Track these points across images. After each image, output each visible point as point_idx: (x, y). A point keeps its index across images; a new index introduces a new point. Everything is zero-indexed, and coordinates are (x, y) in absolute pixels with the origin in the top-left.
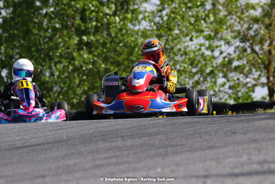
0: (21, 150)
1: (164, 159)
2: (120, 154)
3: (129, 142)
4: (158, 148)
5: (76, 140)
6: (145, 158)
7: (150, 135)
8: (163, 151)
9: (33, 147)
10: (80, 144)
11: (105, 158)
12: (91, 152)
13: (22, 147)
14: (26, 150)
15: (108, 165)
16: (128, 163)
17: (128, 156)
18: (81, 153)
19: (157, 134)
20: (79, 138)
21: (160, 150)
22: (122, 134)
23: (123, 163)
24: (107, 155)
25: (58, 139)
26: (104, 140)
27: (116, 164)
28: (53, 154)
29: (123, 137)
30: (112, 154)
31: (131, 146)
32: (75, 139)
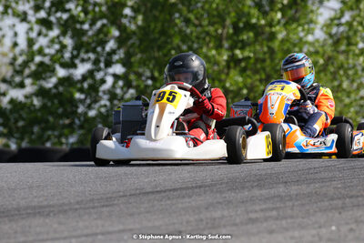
0: (151, 197)
1: (340, 213)
2: (282, 205)
3: (294, 189)
4: (332, 199)
5: (224, 186)
6: (316, 212)
7: (322, 180)
8: (339, 203)
9: (167, 193)
10: (229, 190)
11: (262, 210)
12: (243, 202)
13: (153, 193)
14: (158, 196)
15: (266, 219)
16: (292, 217)
17: (292, 209)
18: (229, 202)
19: (331, 179)
20: (227, 183)
21: (335, 202)
22: (285, 180)
23: (285, 218)
24: (264, 207)
25: (199, 184)
26: (260, 187)
27: (277, 219)
28: (193, 203)
29: (286, 183)
30: (271, 206)
31: (297, 195)
32: (221, 184)
